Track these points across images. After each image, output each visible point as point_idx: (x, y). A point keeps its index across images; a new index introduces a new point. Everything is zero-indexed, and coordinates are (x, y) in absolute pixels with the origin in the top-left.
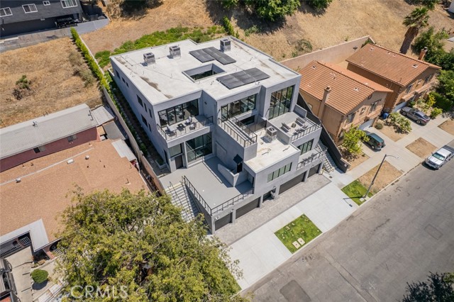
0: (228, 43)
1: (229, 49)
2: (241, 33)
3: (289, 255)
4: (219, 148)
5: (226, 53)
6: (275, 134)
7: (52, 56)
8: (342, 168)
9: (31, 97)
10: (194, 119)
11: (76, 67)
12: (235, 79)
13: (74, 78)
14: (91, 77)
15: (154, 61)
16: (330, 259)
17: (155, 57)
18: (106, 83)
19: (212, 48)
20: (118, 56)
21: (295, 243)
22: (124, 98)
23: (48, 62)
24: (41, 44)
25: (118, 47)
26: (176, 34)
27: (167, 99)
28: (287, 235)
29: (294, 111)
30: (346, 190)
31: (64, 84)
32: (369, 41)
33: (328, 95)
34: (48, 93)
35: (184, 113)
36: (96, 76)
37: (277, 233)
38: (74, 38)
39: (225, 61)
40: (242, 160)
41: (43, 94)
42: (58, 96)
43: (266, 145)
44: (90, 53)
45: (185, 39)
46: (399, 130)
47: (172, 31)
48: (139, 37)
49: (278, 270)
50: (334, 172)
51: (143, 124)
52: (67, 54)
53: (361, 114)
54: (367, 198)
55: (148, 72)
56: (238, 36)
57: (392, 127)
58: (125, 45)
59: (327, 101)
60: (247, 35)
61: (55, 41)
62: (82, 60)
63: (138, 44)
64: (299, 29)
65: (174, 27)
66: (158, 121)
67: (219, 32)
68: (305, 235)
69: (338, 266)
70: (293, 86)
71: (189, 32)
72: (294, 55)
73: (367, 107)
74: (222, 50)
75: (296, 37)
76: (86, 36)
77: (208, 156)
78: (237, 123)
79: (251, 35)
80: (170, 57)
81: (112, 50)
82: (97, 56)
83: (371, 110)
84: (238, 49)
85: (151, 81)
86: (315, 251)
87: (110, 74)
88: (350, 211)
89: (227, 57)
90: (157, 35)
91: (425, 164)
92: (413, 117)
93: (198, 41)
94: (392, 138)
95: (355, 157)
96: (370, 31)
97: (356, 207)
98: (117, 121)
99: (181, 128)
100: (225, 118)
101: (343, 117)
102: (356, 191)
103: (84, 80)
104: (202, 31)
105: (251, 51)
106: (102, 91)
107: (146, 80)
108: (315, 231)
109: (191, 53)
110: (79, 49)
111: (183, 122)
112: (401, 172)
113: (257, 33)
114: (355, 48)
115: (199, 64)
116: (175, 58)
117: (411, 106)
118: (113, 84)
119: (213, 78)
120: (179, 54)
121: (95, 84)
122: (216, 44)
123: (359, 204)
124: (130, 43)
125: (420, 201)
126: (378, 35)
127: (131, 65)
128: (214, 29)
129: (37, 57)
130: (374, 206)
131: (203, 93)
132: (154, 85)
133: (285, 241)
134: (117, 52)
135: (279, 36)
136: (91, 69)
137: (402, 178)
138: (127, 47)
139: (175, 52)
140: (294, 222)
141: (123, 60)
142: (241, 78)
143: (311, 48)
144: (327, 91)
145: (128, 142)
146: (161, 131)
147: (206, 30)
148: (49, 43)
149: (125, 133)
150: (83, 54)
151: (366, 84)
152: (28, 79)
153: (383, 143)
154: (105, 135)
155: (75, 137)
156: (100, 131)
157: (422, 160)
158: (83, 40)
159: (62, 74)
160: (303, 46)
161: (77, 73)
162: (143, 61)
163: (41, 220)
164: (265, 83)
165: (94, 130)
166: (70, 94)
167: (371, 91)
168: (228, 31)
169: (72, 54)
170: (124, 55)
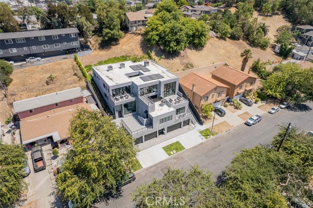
0: (148, 63)
1: (148, 65)
2: (157, 58)
3: (168, 156)
4: (139, 108)
5: (147, 67)
6: (165, 102)
7: (65, 67)
8: (201, 123)
9: (53, 85)
10: (128, 94)
11: (76, 72)
12: (148, 78)
13: (74, 76)
14: (82, 76)
15: (112, 69)
16: (187, 159)
17: (113, 67)
18: (89, 79)
19: (140, 65)
20: (96, 67)
21: (171, 152)
22: (97, 86)
23: (62, 69)
24: (59, 61)
25: (96, 63)
26: (125, 58)
27: (116, 84)
28: (168, 149)
29: (177, 94)
30: (201, 132)
31: (69, 79)
32: (226, 65)
33: (194, 87)
34: (61, 83)
35: (124, 92)
36: (84, 76)
37: (163, 148)
38: (75, 59)
39: (145, 70)
40: (148, 112)
41: (59, 83)
42: (66, 84)
43: (161, 107)
44: (82, 65)
45: (129, 60)
46: (237, 108)
47: (123, 57)
48: (106, 59)
49: (161, 162)
50: (197, 125)
51: (105, 97)
52: (71, 66)
53: (212, 97)
54: (211, 136)
55: (109, 74)
56: (155, 60)
57: (233, 106)
58: (100, 62)
59: (194, 90)
60: (160, 60)
61: (66, 60)
62: (78, 69)
63: (106, 62)
64: (188, 57)
65: (124, 55)
66: (111, 94)
67: (146, 58)
68: (177, 149)
69: (190, 162)
70: (176, 82)
71: (131, 58)
72: (183, 70)
73: (216, 94)
74: (145, 66)
75: (186, 61)
76: (81, 58)
77: (134, 113)
78: (148, 97)
79: (162, 60)
80: (120, 68)
81: (93, 64)
82: (86, 67)
83: (219, 96)
84: (153, 66)
85: (110, 77)
86: (181, 156)
87: (91, 75)
88: (202, 141)
89: (147, 69)
90: (115, 58)
91: (246, 124)
92: (245, 102)
93: (135, 62)
94: (231, 111)
95: (209, 119)
96: (227, 60)
97: (204, 140)
98: (93, 96)
99: (121, 98)
100: (143, 94)
101: (201, 98)
102: (206, 134)
103: (78, 77)
104: (138, 57)
105: (159, 67)
106: (87, 83)
107: (108, 77)
108: (182, 148)
109: (130, 67)
110: (77, 64)
111: (123, 96)
112: (232, 126)
113: (165, 59)
114: (216, 67)
115: (133, 71)
116: (122, 68)
117: (245, 97)
118: (92, 80)
119: (138, 77)
120: (124, 67)
121: (84, 80)
122: (142, 63)
123: (207, 139)
124: (102, 62)
125: (238, 139)
126: (232, 61)
127: (102, 71)
128: (143, 56)
129: (58, 67)
130: (214, 140)
131: (133, 83)
132: (111, 79)
133: (166, 151)
134: (95, 65)
135: (176, 61)
136: (82, 73)
137: (232, 129)
138: (100, 63)
139: (123, 66)
140: (173, 144)
141: (98, 69)
142: (151, 77)
143: (193, 67)
144: (193, 86)
145: (97, 105)
146: (113, 99)
147: (139, 57)
148: (63, 61)
149: (96, 101)
150: (79, 66)
151: (215, 83)
152: (53, 76)
153: (225, 113)
154: (87, 102)
155: (73, 100)
156: (85, 100)
157: (245, 122)
158: (79, 59)
159: (68, 74)
160: (189, 66)
161: (75, 74)
162: (107, 69)
163: (57, 132)
164: (161, 80)
165: (82, 98)
166: (71, 84)
167: (215, 86)
168: (150, 57)
169: (74, 66)
170: (99, 67)
